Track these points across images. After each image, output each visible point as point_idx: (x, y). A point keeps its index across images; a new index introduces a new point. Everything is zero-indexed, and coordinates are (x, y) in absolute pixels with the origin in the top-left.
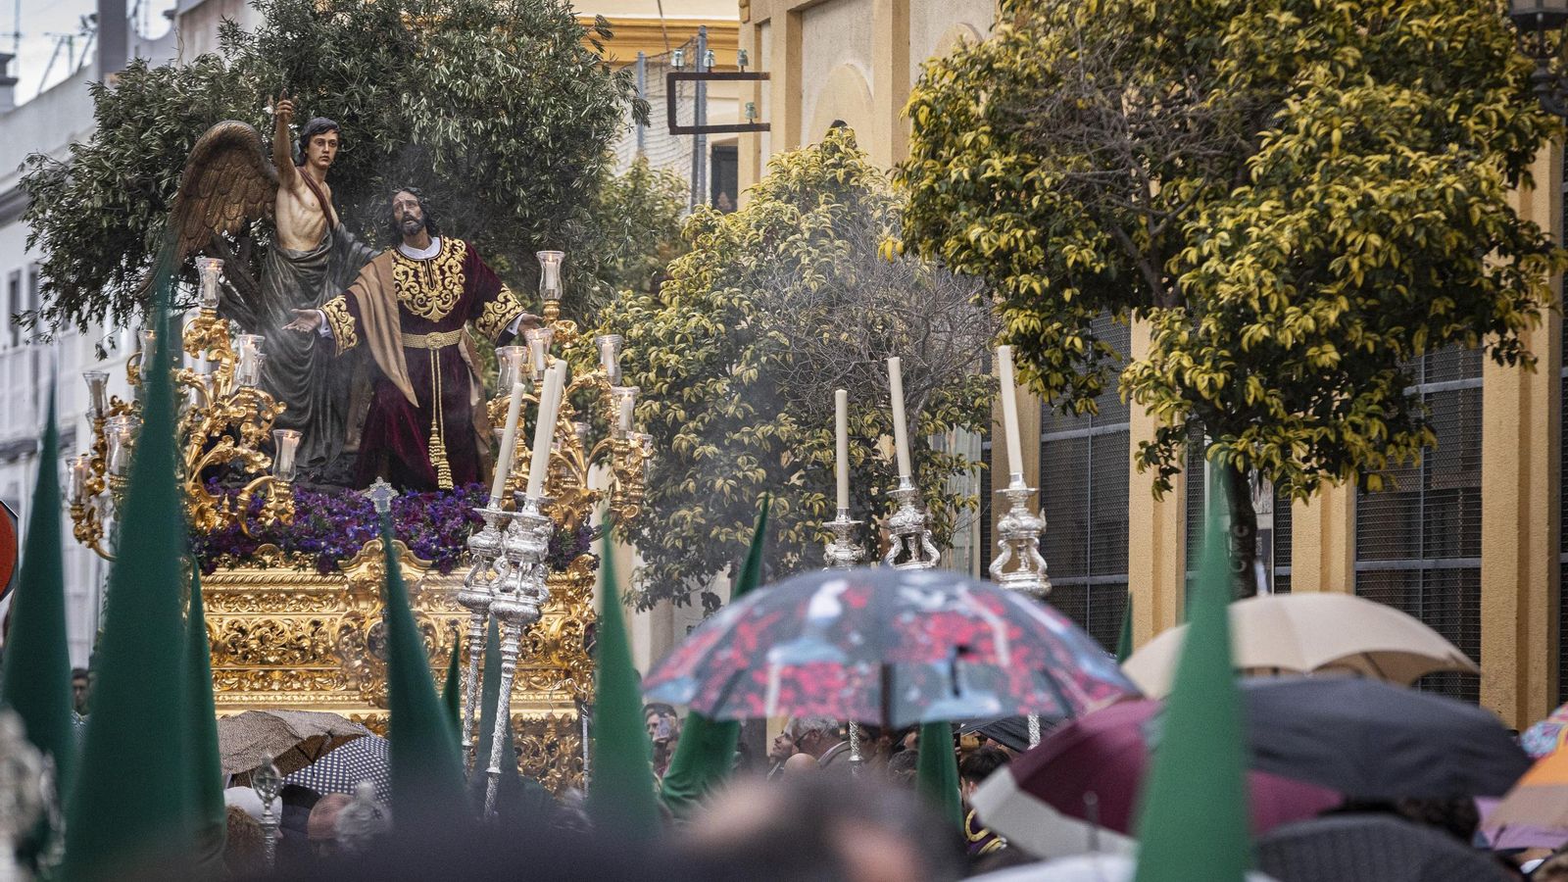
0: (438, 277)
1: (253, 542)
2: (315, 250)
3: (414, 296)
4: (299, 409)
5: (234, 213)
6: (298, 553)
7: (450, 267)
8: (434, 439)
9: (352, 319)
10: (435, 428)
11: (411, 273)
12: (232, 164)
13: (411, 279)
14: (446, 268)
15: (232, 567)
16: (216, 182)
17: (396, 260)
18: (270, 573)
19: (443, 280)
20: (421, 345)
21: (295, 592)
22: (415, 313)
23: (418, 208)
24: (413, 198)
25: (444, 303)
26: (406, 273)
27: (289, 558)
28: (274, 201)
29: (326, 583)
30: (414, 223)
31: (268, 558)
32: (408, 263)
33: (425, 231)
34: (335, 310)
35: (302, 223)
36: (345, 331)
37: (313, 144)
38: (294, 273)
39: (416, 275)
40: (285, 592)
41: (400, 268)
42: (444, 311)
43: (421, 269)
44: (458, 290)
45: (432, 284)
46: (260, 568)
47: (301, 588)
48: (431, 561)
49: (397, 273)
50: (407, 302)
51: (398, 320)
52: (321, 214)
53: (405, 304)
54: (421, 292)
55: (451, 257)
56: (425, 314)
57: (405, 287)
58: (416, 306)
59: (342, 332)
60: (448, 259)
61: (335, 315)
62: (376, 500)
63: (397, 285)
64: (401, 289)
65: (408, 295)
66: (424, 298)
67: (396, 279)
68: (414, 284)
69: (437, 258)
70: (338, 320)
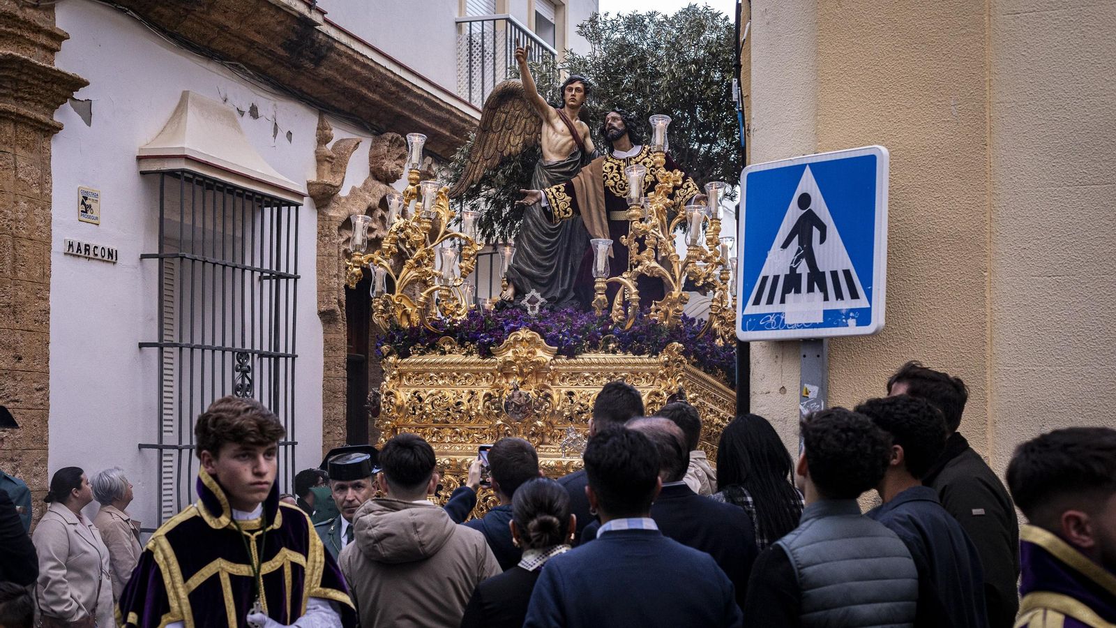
1: (436, 336)
2: (564, 161)
3: (616, 183)
4: (545, 266)
5: (517, 141)
6: (468, 343)
7: (644, 164)
9: (568, 198)
11: (615, 167)
12: (513, 109)
13: (615, 171)
14: (641, 164)
15: (422, 354)
16: (505, 121)
17: (607, 160)
18: (448, 358)
20: (622, 218)
21: (464, 371)
22: (618, 195)
23: (620, 122)
24: (618, 116)
26: (612, 168)
27: (462, 348)
29: (483, 364)
30: (615, 131)
31: (448, 347)
32: (615, 161)
33: (627, 138)
34: (554, 190)
35: (555, 142)
36: (561, 205)
37: (566, 92)
38: (547, 175)
39: (619, 168)
40: (457, 371)
41: (608, 165)
43: (623, 164)
44: (649, 179)
46: (441, 354)
47: (466, 368)
48: (556, 348)
49: (606, 168)
50: (612, 187)
51: (604, 201)
52: (571, 137)
53: (611, 189)
54: (621, 180)
55: (647, 157)
56: (624, 195)
57: (610, 177)
58: (618, 190)
59: (557, 206)
60: (644, 158)
61: (553, 194)
62: (528, 305)
63: (605, 176)
64: (607, 178)
65: (612, 183)
66: (624, 184)
67: (604, 172)
68: (616, 175)
69: (635, 158)
70: (555, 198)
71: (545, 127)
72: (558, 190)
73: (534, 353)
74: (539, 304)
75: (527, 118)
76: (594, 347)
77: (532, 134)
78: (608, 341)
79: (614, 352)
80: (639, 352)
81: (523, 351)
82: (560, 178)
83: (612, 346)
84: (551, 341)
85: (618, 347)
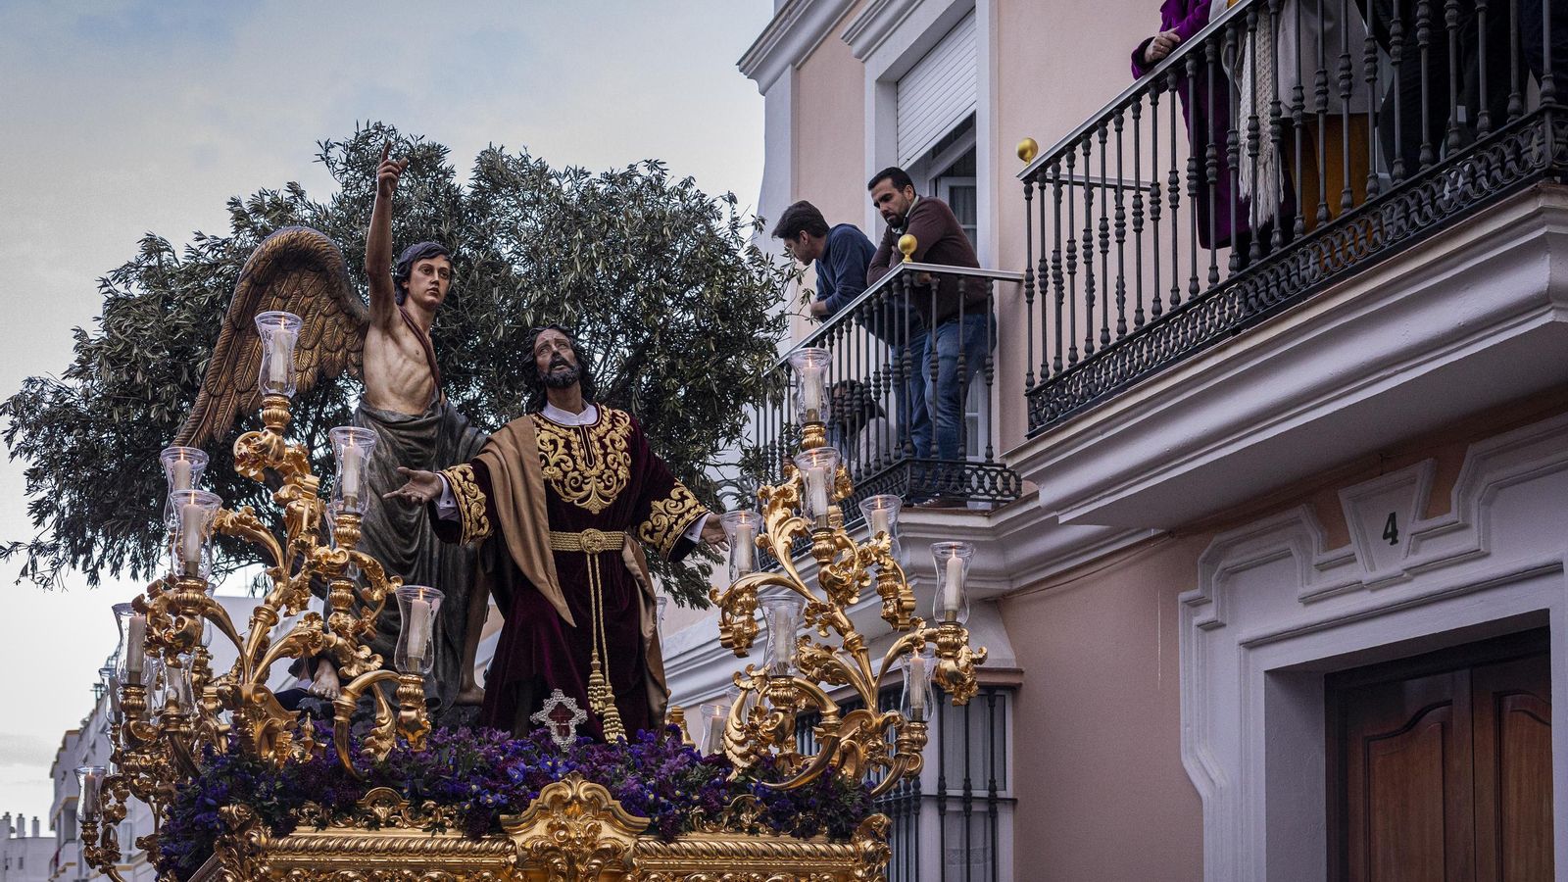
0: (597, 450)
1: (357, 784)
2: (421, 416)
3: (565, 474)
5: (306, 361)
6: (430, 803)
7: (613, 442)
8: (596, 676)
9: (481, 496)
10: (596, 661)
11: (561, 443)
13: (560, 449)
14: (607, 441)
15: (322, 825)
17: (538, 425)
18: (386, 836)
19: (605, 455)
20: (574, 547)
21: (428, 867)
22: (566, 499)
25: (607, 488)
26: (553, 442)
27: (417, 813)
28: (361, 351)
29: (478, 853)
30: (567, 370)
31: (382, 812)
32: (556, 429)
34: (460, 478)
35: (401, 377)
36: (474, 509)
37: (416, 273)
39: (568, 445)
40: (410, 866)
41: (545, 436)
42: (606, 499)
43: (575, 439)
44: (623, 473)
45: (590, 460)
46: (369, 827)
47: (438, 859)
48: (648, 820)
49: (542, 442)
50: (557, 482)
51: (545, 507)
52: (427, 369)
53: (553, 485)
54: (575, 469)
55: (612, 429)
56: (580, 501)
57: (552, 460)
58: (568, 489)
59: (469, 509)
60: (609, 431)
61: (459, 485)
62: (552, 724)
63: (542, 457)
64: (547, 464)
65: (557, 473)
66: (579, 478)
67: (540, 450)
68: (565, 458)
69: (594, 428)
70: (464, 493)
71: (374, 337)
72: (464, 474)
73: (597, 830)
74: (573, 723)
75: (326, 316)
76: (711, 816)
77: (337, 350)
78: (738, 809)
79: (753, 831)
80: (806, 832)
81: (578, 827)
82: (416, 450)
83: (746, 818)
84: (634, 803)
85: (763, 819)
